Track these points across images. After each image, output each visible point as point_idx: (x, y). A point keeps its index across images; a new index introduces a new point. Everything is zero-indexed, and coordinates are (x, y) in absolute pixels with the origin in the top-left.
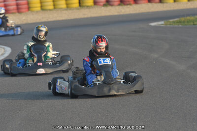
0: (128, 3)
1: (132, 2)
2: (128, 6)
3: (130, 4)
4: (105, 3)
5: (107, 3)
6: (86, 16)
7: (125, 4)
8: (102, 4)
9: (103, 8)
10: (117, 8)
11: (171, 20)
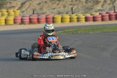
0: (34, 23)
1: (36, 23)
2: (34, 24)
3: (35, 24)
4: (20, 23)
5: (22, 23)
6: (9, 29)
7: (32, 24)
8: (19, 23)
9: (19, 25)
10: (28, 25)
11: (60, 32)
